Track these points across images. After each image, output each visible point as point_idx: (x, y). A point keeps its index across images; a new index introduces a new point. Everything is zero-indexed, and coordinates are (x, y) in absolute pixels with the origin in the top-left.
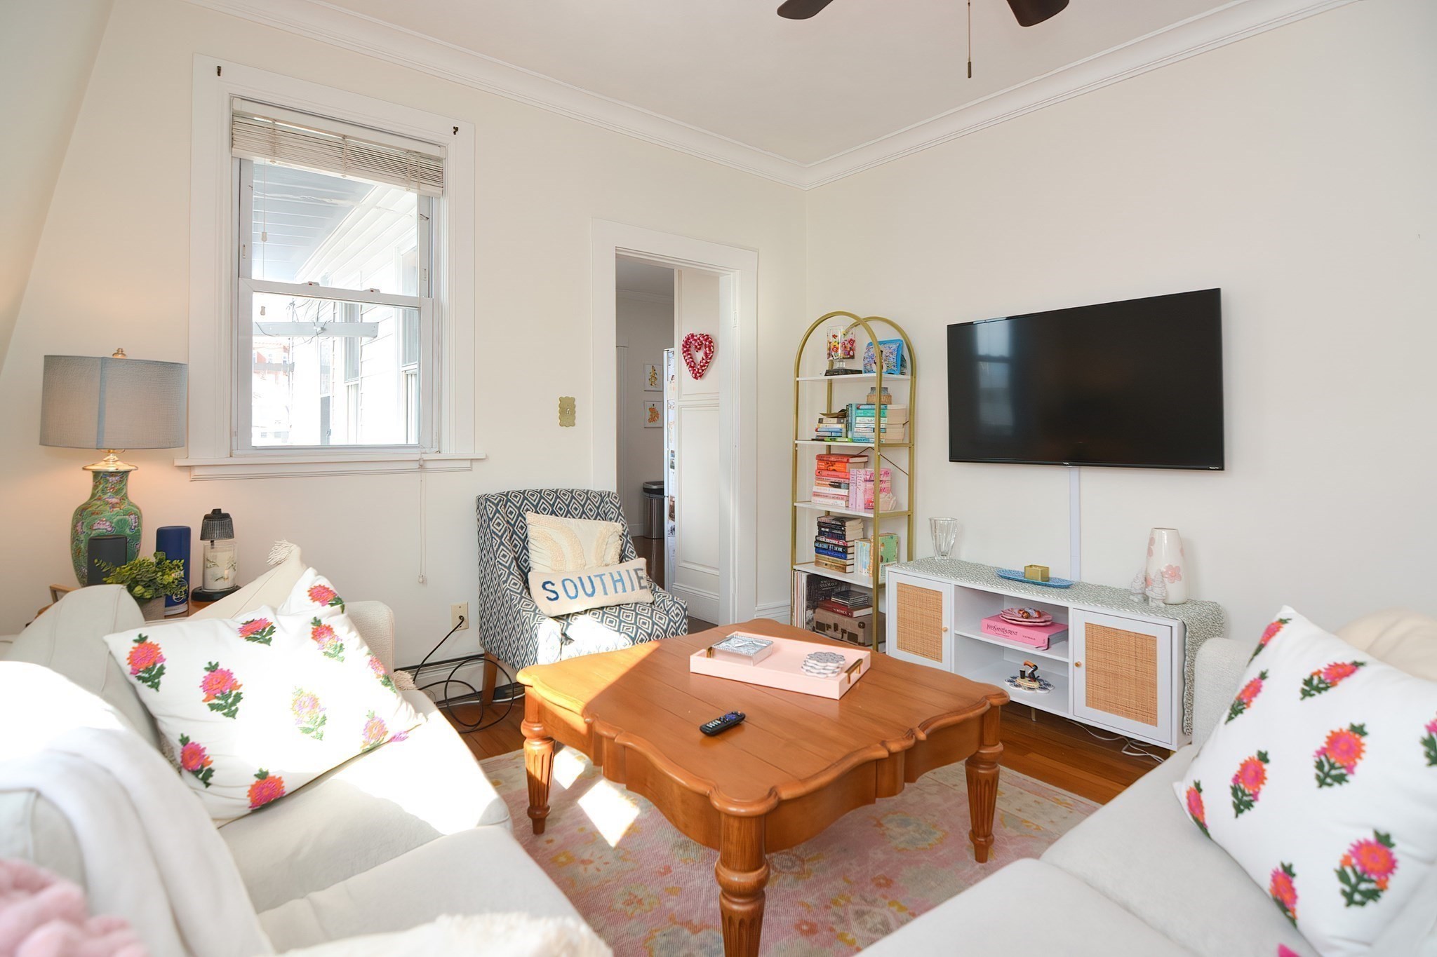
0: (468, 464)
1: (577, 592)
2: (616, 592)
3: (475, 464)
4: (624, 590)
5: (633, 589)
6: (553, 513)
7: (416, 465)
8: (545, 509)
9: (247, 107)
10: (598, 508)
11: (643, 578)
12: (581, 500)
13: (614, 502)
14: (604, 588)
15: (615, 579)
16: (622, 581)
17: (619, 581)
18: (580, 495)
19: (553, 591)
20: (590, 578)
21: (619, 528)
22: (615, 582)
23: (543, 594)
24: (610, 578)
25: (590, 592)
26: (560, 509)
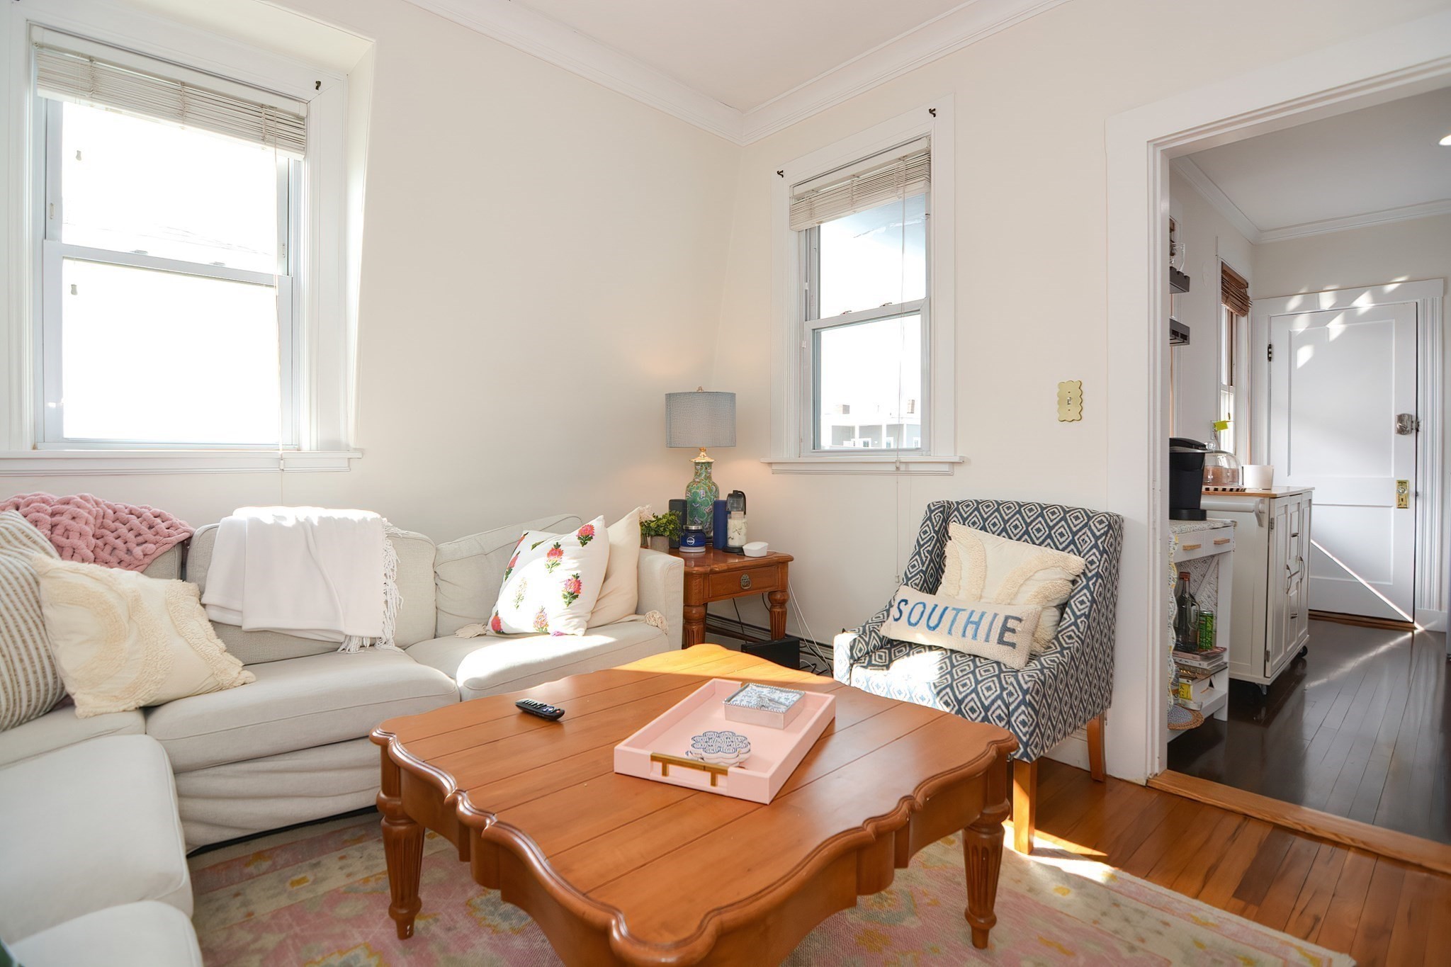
0: (945, 468)
1: (940, 622)
2: (964, 635)
3: (956, 468)
4: (975, 636)
5: (987, 640)
6: (984, 528)
7: (893, 468)
8: (994, 525)
9: (800, 190)
10: (1074, 534)
11: (1013, 631)
12: (1051, 524)
13: (1093, 527)
14: (952, 625)
15: (975, 618)
16: (978, 624)
17: (972, 622)
18: (1053, 513)
19: (901, 612)
20: (946, 608)
21: (1076, 563)
22: (968, 622)
23: (894, 612)
24: (963, 617)
25: (932, 624)
26: (1016, 527)
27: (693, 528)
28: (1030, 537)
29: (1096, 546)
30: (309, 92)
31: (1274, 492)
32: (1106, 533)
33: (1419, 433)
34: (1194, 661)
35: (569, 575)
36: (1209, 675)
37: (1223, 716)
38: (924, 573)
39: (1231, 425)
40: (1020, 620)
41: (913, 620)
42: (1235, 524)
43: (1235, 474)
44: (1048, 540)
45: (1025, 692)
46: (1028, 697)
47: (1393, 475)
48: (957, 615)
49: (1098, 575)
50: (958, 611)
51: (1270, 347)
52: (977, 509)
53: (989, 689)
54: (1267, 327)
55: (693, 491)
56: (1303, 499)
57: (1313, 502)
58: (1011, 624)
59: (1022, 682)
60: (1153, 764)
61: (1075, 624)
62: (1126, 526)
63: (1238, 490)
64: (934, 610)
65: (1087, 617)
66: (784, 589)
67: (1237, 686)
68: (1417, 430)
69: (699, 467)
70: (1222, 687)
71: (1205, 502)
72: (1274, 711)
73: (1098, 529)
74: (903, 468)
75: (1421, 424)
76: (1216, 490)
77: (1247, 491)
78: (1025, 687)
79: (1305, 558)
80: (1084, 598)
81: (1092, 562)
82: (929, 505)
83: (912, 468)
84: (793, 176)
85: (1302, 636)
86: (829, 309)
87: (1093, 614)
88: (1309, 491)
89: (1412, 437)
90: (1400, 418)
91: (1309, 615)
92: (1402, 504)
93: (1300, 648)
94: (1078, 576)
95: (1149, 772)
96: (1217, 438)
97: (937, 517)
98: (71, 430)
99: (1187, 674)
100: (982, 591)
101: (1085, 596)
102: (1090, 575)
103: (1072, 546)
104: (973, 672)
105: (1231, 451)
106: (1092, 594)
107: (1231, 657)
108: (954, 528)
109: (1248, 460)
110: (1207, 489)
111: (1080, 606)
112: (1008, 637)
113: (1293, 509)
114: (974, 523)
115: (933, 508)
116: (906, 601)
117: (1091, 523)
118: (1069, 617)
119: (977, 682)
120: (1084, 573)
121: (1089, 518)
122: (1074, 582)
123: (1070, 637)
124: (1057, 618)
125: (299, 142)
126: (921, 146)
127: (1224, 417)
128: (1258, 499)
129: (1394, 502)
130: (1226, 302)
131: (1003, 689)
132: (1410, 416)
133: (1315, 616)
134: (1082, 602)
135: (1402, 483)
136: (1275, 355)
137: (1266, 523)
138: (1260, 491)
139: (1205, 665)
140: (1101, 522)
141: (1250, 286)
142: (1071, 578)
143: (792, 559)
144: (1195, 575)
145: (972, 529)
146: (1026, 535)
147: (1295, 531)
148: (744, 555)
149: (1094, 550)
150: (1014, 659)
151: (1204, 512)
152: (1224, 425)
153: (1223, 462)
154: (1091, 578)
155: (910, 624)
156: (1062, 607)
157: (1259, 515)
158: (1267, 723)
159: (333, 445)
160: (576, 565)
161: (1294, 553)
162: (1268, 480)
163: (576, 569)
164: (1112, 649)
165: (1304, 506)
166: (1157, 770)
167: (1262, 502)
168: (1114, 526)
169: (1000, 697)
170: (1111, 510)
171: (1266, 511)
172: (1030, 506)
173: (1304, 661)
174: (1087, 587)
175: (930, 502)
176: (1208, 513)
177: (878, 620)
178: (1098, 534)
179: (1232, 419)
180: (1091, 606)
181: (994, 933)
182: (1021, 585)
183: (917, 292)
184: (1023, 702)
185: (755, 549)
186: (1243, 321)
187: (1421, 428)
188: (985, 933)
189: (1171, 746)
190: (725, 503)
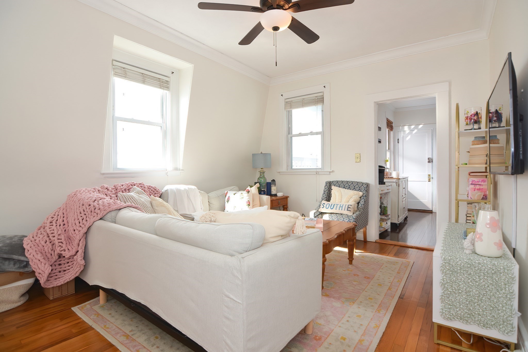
0: (328, 173)
1: (333, 208)
2: (339, 210)
3: (331, 173)
4: (342, 210)
5: (344, 210)
6: (339, 187)
7: (315, 173)
8: (342, 186)
9: (287, 100)
10: (360, 187)
11: (350, 208)
12: (355, 185)
13: (364, 186)
14: (336, 208)
15: (341, 206)
16: (342, 207)
17: (341, 207)
18: (355, 183)
19: (324, 206)
20: (334, 204)
21: (361, 194)
22: (340, 207)
23: (322, 206)
24: (339, 206)
25: (332, 208)
26: (347, 186)
27: (262, 189)
28: (350, 189)
29: (365, 190)
30: (170, 75)
31: (400, 178)
32: (367, 187)
33: (433, 163)
34: (384, 217)
35: (247, 200)
36: (386, 220)
37: (389, 230)
38: (326, 198)
39: (389, 161)
40: (351, 205)
41: (327, 207)
42: (391, 185)
43: (391, 174)
44: (354, 189)
45: (354, 219)
46: (355, 220)
47: (427, 173)
48: (337, 206)
49: (365, 196)
50: (337, 205)
51: (398, 139)
52: (337, 183)
53: (346, 219)
54: (397, 134)
55: (260, 180)
56: (406, 179)
57: (408, 180)
58: (349, 206)
59: (354, 217)
60: (376, 238)
61: (362, 206)
62: (370, 186)
63: (391, 177)
64: (332, 205)
65: (364, 204)
66: (287, 205)
67: (392, 224)
68: (432, 162)
69: (261, 173)
70: (389, 224)
71: (385, 180)
72: (400, 230)
73: (365, 186)
74: (317, 173)
75: (433, 160)
76: (387, 177)
77: (394, 178)
78: (354, 218)
79: (407, 194)
80: (363, 201)
81: (364, 193)
82: (326, 182)
83: (320, 173)
84: (285, 96)
85: (406, 213)
86: (295, 132)
87: (365, 204)
88: (407, 178)
89: (431, 164)
90: (429, 159)
91: (408, 210)
92: (429, 181)
93: (405, 216)
94: (361, 196)
95: (376, 239)
96: (386, 164)
97: (328, 185)
98: (120, 166)
99: (382, 220)
100: (341, 200)
101: (363, 200)
102: (364, 196)
103: (360, 190)
104: (342, 217)
105: (389, 168)
106: (364, 200)
107: (391, 217)
108: (333, 187)
109: (393, 170)
110: (385, 177)
111: (362, 202)
112: (349, 209)
113: (404, 182)
114: (337, 186)
115: (327, 183)
116: (324, 204)
117: (363, 185)
118: (360, 205)
119: (344, 219)
120: (362, 196)
121: (363, 184)
122: (360, 198)
123: (361, 209)
124: (357, 206)
125: (168, 88)
126: (321, 94)
127: (387, 159)
128: (396, 179)
129: (427, 180)
130: (388, 128)
131: (349, 219)
132: (431, 158)
133: (409, 210)
134: (363, 202)
135: (429, 175)
136: (400, 141)
137: (398, 185)
138: (396, 178)
139: (385, 218)
140: (365, 185)
141: (393, 123)
142: (360, 197)
143: (289, 197)
144: (383, 198)
145: (337, 187)
146: (349, 188)
147: (404, 187)
148: (277, 196)
149: (364, 191)
150: (350, 214)
151: (385, 182)
152: (387, 161)
153: (387, 170)
154: (364, 197)
155: (326, 208)
156: (358, 203)
157: (396, 183)
158: (399, 232)
159: (176, 169)
160: (247, 198)
161: (404, 193)
162: (398, 175)
163: (247, 199)
164: (368, 212)
165: (406, 181)
166: (377, 239)
167: (397, 180)
168: (368, 185)
169: (349, 221)
170: (367, 182)
171: (398, 182)
172: (355, 182)
173: (407, 220)
174: (363, 198)
175: (326, 181)
176: (386, 183)
177: (318, 208)
178: (365, 187)
179: (389, 159)
180: (364, 203)
181: (353, 261)
182: (350, 199)
183: (320, 130)
184: (354, 221)
185: (280, 194)
186: (392, 132)
187: (433, 161)
188: (352, 261)
189: (380, 234)
190: (270, 183)
